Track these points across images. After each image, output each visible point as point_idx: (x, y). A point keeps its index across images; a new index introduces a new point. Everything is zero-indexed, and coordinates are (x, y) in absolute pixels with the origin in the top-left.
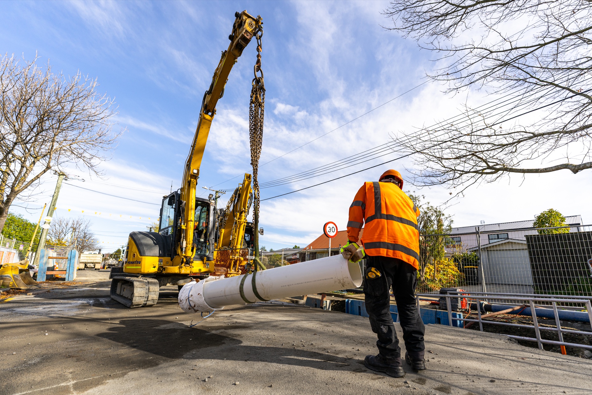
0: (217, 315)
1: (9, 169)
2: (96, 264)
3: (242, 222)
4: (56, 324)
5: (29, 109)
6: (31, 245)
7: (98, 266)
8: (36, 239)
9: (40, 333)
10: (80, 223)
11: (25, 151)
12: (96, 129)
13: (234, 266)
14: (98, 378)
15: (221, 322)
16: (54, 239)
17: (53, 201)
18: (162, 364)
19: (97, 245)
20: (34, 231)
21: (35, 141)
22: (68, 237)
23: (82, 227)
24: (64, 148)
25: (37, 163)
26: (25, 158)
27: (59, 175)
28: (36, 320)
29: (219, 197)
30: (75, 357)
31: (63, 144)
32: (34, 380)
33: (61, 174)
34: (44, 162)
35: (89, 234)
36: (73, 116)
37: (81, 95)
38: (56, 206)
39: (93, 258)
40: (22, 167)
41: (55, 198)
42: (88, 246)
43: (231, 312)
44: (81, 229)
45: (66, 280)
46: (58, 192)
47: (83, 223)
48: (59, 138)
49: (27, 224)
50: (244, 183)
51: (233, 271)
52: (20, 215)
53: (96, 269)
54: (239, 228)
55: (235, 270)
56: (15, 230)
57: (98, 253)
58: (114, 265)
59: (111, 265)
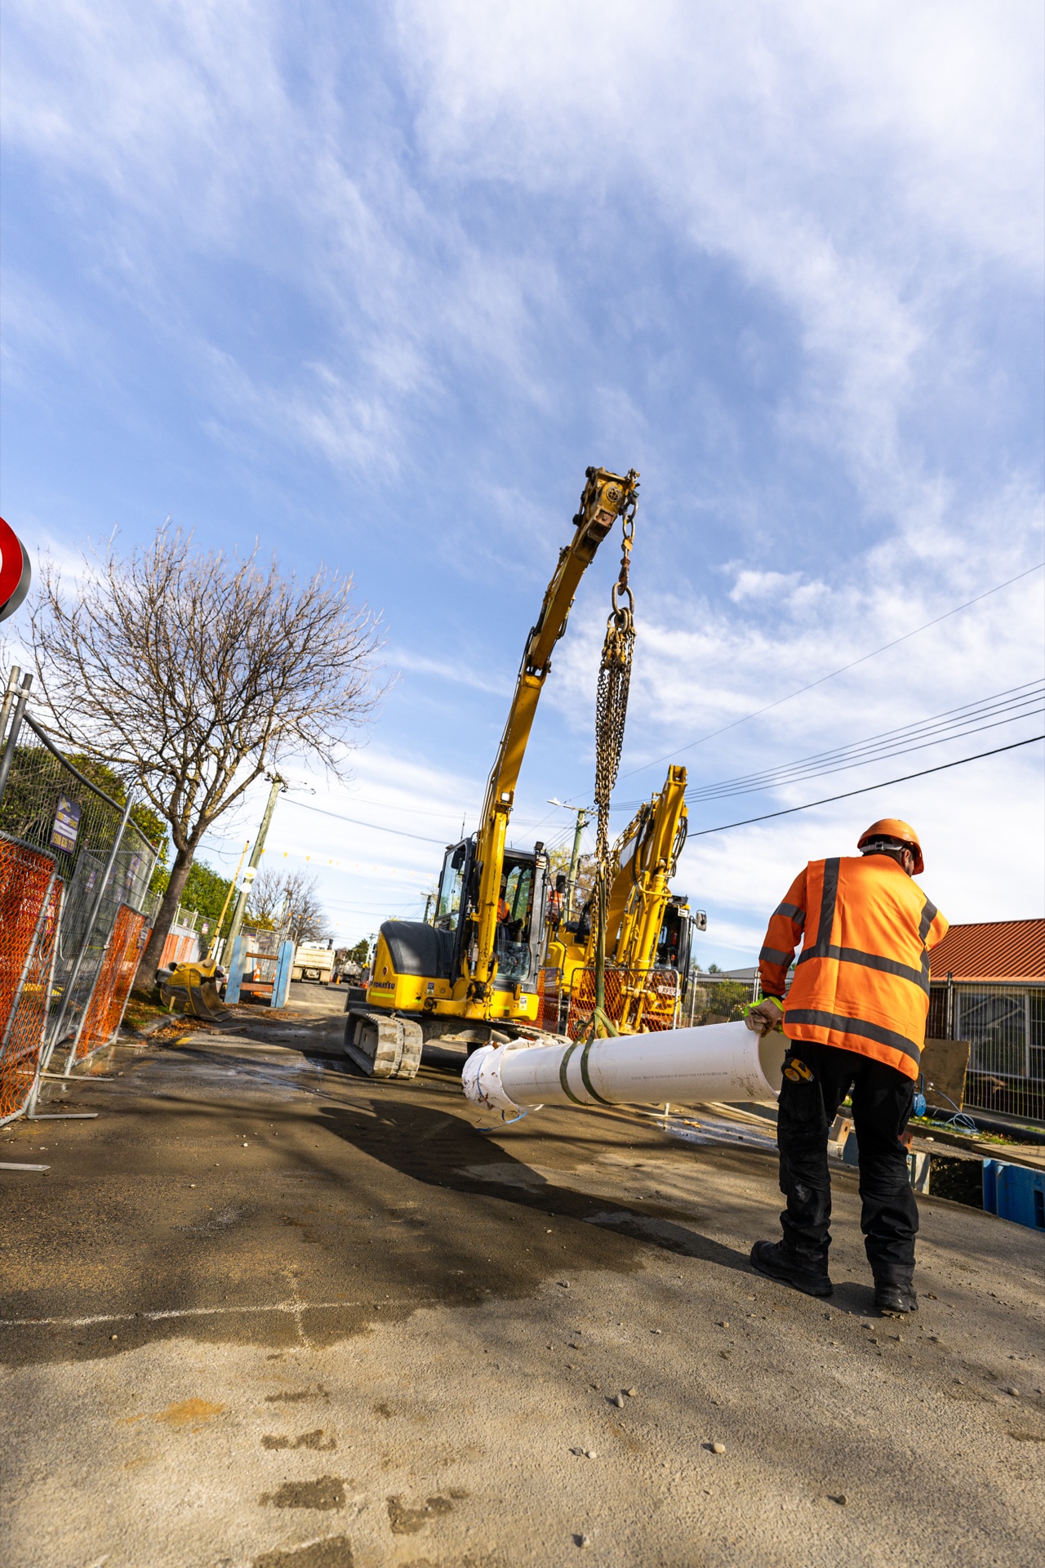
0: (601, 1159)
1: (201, 775)
2: (323, 973)
3: (656, 898)
4: (260, 1118)
5: (238, 654)
6: (220, 925)
7: (326, 977)
8: (228, 912)
9: (233, 1138)
10: (300, 881)
11: (226, 737)
12: (344, 682)
13: (630, 1014)
14: (350, 1307)
15: (615, 1185)
16: (255, 914)
17: (261, 835)
18: (489, 1300)
19: (325, 930)
20: (226, 896)
21: (244, 716)
22: (278, 911)
23: (303, 890)
24: (288, 727)
25: (243, 760)
26: (225, 753)
27: (275, 782)
28: (226, 1103)
29: (586, 824)
30: (301, 1225)
31: (287, 719)
32: (228, 1277)
33: (278, 779)
34: (253, 756)
35: (314, 904)
36: (307, 658)
37: (324, 613)
38: (265, 846)
39: (317, 959)
40: (220, 769)
41: (264, 829)
42: (310, 930)
43: (635, 1152)
44: (302, 893)
45: (272, 1005)
46: (270, 817)
47: (305, 881)
48: (281, 708)
49: (216, 881)
50: (666, 792)
51: (627, 1027)
53: (321, 983)
54: (649, 913)
55: (633, 1025)
56: (197, 893)
57: (326, 947)
58: (353, 976)
59: (349, 976)
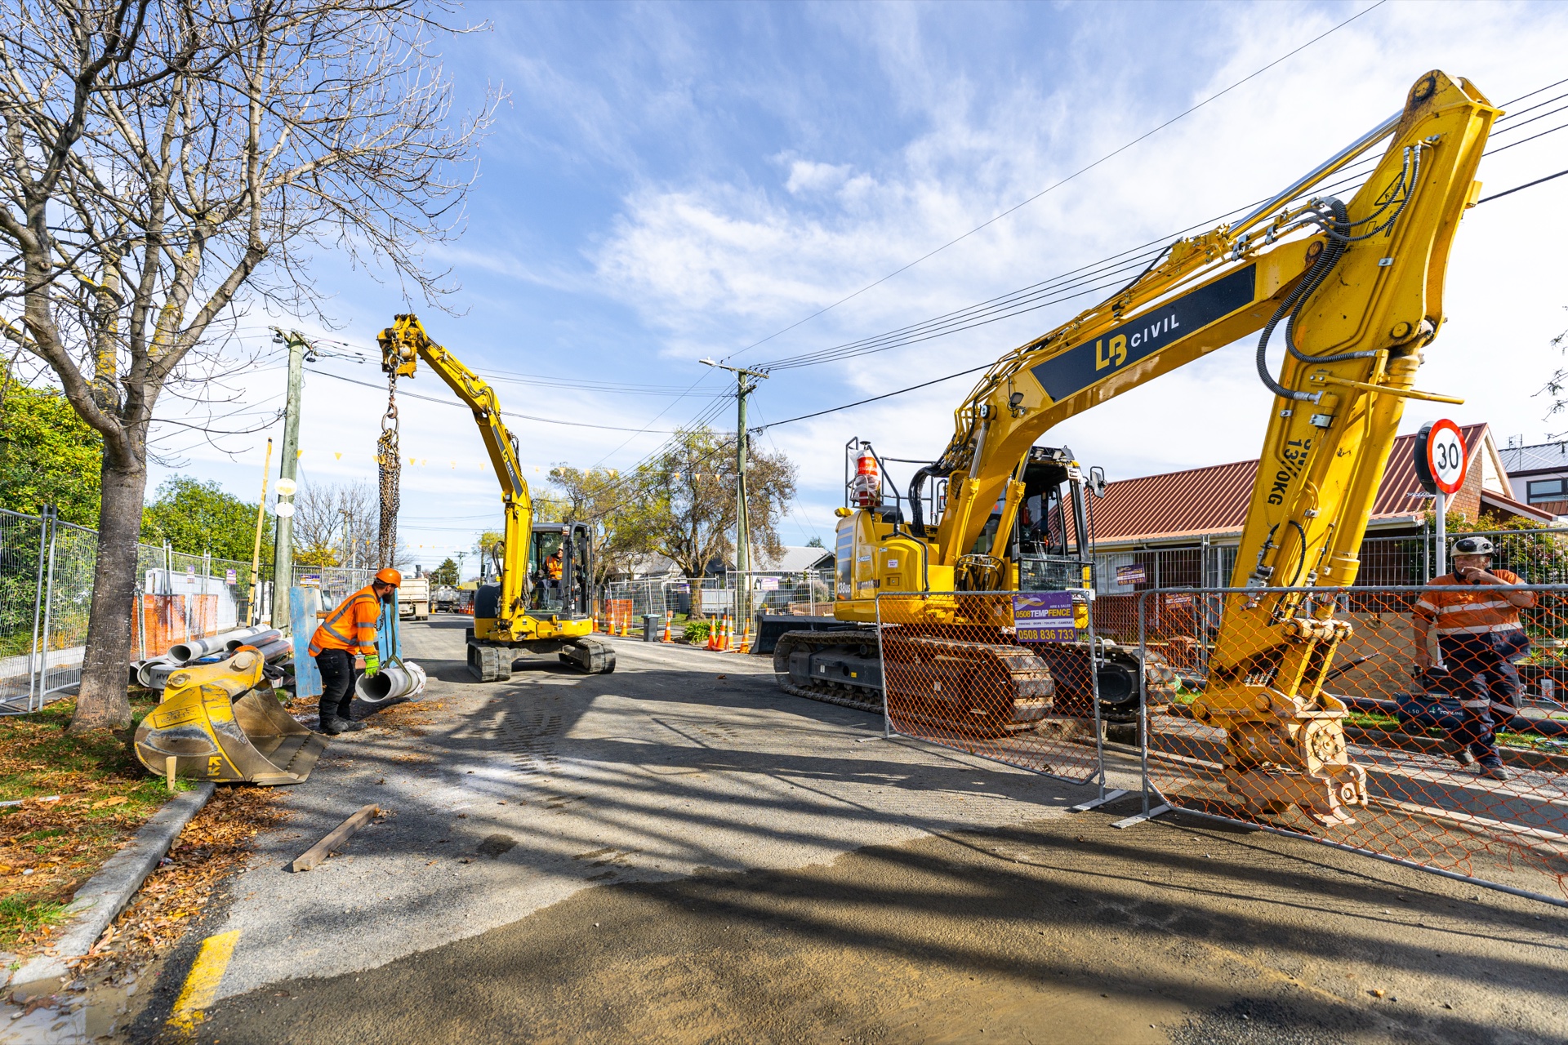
6: (256, 567)
8: (264, 546)
10: (359, 498)
16: (305, 546)
17: (289, 429)
20: (254, 526)
22: (337, 538)
27: (290, 345)
29: (751, 388)
33: (295, 339)
38: (301, 445)
41: (291, 419)
46: (298, 400)
47: (367, 497)
49: (234, 508)
52: (212, 485)
53: (418, 618)
56: (208, 525)
57: (414, 575)
58: (451, 602)
59: (445, 602)
